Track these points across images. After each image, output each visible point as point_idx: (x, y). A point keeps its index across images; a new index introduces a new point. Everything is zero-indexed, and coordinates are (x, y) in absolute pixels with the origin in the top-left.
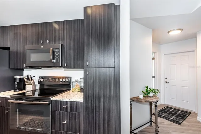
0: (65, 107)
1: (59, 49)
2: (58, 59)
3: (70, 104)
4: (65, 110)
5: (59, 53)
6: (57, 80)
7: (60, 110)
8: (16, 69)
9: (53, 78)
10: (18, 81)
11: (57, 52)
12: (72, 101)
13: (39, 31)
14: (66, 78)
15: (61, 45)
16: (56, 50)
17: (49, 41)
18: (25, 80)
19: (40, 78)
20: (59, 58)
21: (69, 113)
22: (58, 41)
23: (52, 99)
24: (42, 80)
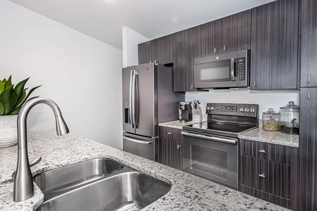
0: (263, 151)
1: (244, 58)
2: (242, 74)
3: (272, 149)
4: (261, 157)
5: (245, 64)
6: (235, 109)
7: (253, 156)
8: (179, 92)
9: (228, 106)
10: (184, 109)
11: (241, 64)
12: (277, 143)
13: (211, 34)
14: (250, 106)
15: (248, 51)
16: (240, 61)
17: (226, 48)
18: (192, 107)
19: (209, 105)
20: (244, 72)
21: (270, 163)
22: (241, 46)
23: (240, 137)
24: (212, 108)
